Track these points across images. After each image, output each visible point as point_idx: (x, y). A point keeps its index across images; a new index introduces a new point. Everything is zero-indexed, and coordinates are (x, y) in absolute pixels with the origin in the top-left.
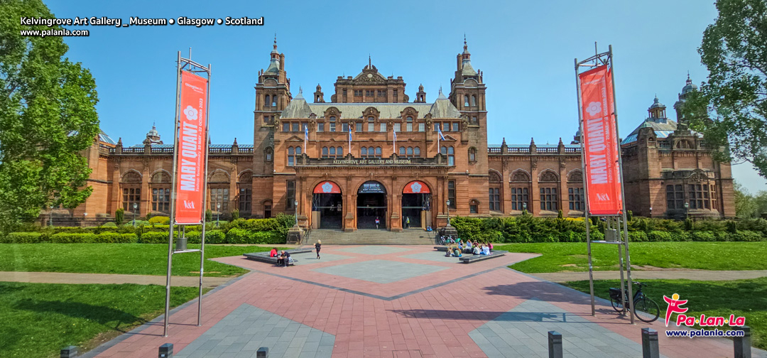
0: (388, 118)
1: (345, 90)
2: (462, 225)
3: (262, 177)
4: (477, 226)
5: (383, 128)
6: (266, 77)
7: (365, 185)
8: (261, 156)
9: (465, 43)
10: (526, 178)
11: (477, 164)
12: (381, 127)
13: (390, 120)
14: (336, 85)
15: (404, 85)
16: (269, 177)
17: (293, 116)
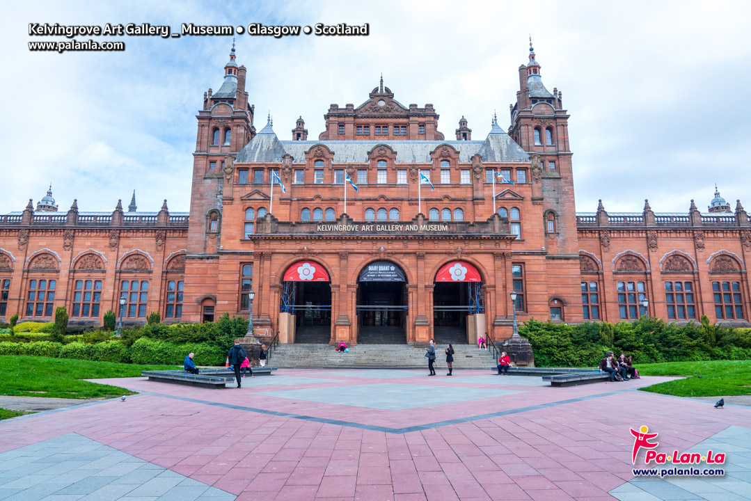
0: (409, 161)
1: (342, 125)
2: (540, 334)
3: (202, 258)
4: (565, 336)
5: (402, 178)
6: (216, 100)
7: (370, 268)
8: (201, 224)
9: (531, 50)
10: (641, 265)
11: (560, 239)
12: (399, 176)
13: (414, 166)
14: (327, 117)
15: (436, 117)
16: (212, 258)
17: (255, 160)
